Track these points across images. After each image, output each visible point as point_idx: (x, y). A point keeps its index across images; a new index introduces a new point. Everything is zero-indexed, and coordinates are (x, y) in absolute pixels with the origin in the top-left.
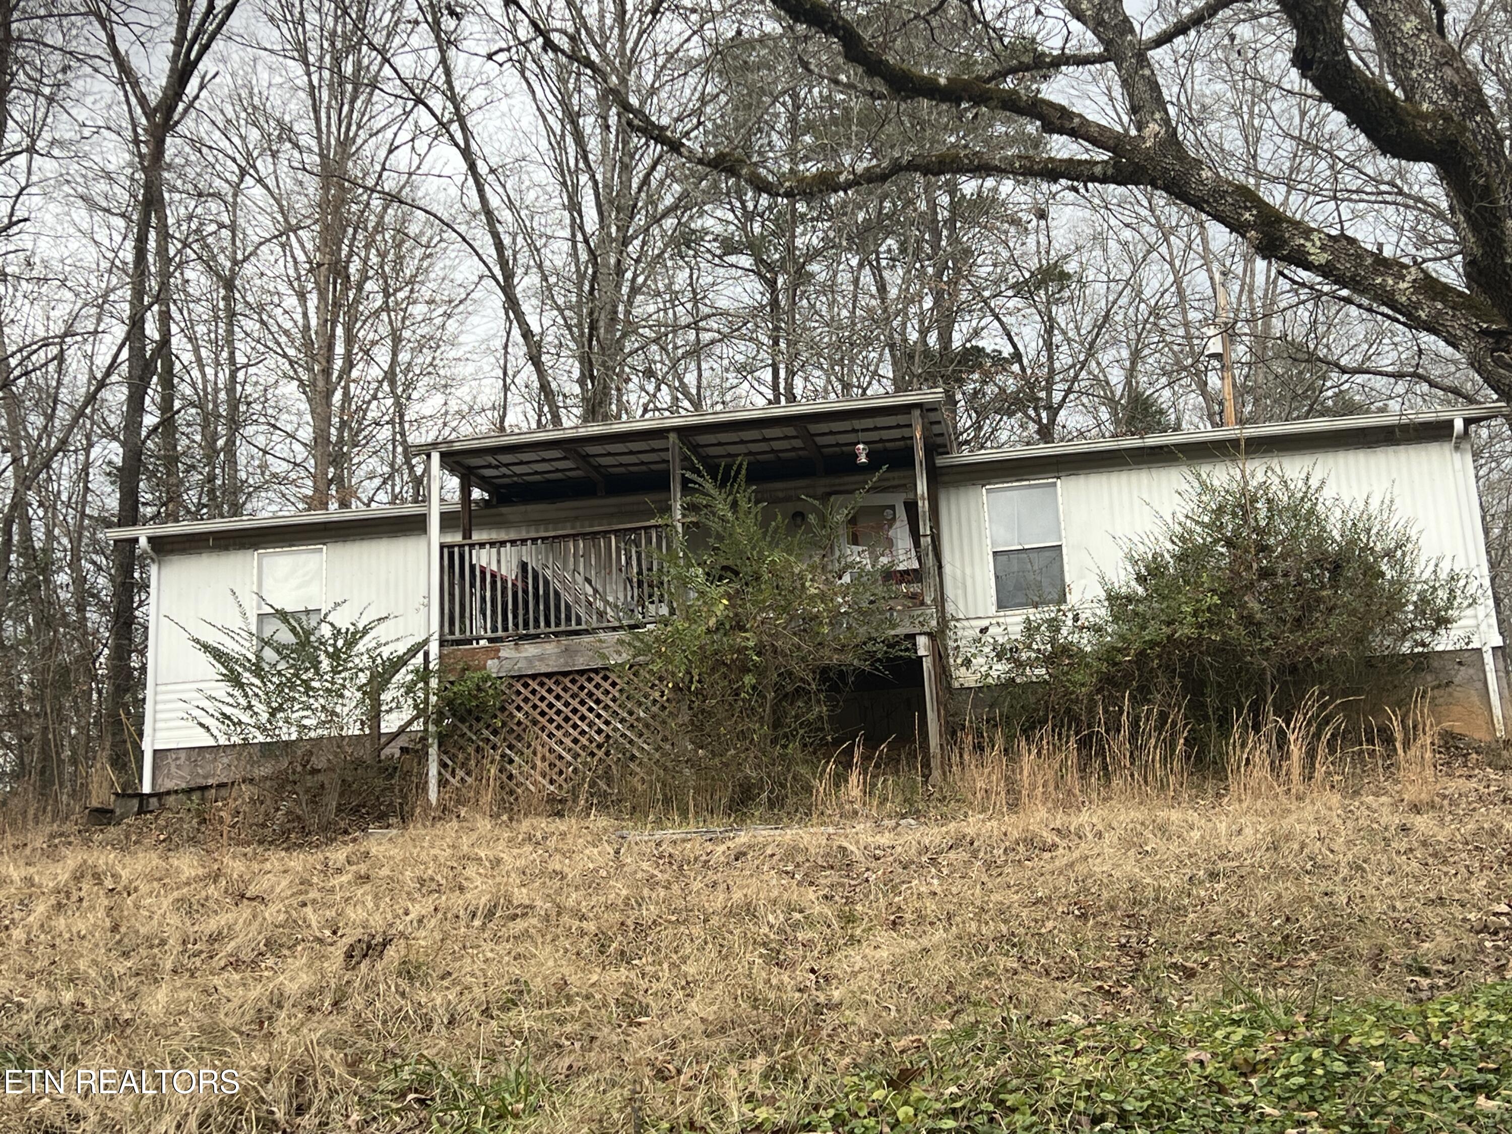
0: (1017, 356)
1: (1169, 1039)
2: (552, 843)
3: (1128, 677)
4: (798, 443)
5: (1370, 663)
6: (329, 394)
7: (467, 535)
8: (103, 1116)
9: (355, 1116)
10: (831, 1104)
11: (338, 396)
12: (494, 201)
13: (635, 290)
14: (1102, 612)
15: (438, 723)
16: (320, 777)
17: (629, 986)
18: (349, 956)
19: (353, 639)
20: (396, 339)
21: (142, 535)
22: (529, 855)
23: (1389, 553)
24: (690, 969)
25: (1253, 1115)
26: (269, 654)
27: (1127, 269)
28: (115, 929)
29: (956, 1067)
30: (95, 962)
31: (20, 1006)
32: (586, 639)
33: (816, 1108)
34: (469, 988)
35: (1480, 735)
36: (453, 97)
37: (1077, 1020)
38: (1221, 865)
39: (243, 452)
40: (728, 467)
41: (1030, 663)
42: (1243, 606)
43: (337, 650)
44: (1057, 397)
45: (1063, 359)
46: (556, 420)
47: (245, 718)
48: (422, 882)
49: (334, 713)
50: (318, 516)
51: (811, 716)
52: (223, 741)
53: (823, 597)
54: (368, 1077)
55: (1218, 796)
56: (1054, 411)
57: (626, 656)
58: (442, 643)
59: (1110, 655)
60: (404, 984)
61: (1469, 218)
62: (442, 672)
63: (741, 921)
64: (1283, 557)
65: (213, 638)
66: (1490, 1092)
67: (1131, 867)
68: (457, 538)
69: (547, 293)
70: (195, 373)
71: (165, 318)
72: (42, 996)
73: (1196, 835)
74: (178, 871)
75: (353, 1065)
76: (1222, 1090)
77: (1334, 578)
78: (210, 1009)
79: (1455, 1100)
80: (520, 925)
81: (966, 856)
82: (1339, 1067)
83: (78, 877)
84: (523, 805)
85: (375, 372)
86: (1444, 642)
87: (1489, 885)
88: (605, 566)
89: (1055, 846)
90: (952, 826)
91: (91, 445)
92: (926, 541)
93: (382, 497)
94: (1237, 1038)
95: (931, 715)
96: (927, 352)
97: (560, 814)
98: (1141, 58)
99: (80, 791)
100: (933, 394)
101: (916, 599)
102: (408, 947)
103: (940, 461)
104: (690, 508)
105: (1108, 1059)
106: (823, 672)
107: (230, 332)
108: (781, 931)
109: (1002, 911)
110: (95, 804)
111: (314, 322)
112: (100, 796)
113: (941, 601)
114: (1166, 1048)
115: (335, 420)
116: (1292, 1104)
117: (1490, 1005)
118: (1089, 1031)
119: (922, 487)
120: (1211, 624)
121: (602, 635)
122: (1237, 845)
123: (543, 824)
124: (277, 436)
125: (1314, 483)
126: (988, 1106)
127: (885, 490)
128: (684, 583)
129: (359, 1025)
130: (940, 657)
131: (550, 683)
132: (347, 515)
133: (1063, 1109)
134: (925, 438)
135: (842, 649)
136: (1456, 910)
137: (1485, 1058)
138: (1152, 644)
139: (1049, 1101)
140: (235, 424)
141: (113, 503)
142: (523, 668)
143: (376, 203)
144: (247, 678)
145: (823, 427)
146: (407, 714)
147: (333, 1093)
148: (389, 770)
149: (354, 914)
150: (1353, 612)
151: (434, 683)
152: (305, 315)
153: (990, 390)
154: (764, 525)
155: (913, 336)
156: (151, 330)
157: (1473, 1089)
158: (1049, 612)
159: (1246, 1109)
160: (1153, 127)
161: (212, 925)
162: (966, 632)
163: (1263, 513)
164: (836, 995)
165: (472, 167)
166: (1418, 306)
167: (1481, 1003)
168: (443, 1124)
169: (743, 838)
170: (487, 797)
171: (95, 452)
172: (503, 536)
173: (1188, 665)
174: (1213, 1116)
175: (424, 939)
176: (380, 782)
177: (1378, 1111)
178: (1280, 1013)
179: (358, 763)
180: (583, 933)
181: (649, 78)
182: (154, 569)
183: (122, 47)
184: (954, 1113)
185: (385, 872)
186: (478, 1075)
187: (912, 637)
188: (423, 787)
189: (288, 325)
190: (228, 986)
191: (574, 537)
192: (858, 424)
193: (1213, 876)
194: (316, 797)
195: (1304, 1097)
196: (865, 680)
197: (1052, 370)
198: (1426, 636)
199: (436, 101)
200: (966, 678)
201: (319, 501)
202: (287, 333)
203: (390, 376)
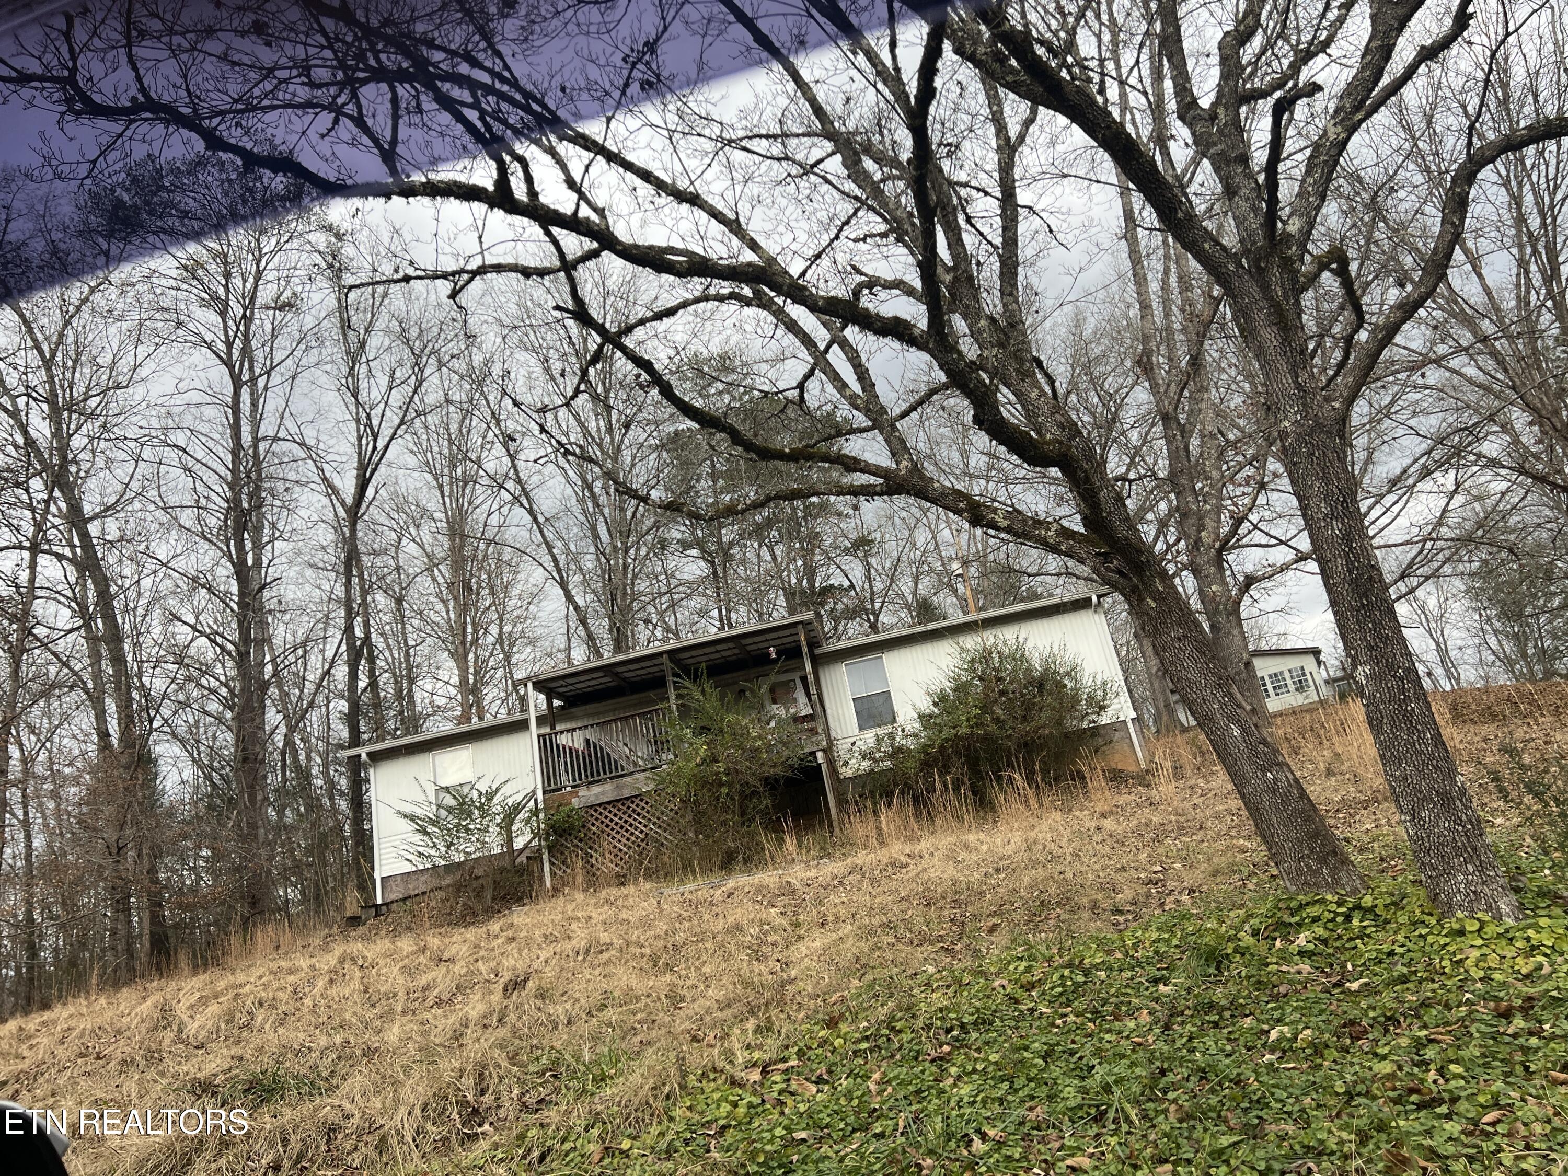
0: (852, 586)
1: (982, 974)
2: (620, 902)
3: (936, 760)
4: (736, 651)
5: (1067, 736)
6: (466, 656)
7: (553, 728)
8: (364, 1113)
9: (516, 1092)
10: (795, 1043)
11: (471, 656)
12: (550, 536)
13: (635, 576)
14: (917, 725)
15: (546, 839)
16: (481, 881)
17: (673, 985)
18: (505, 990)
19: (490, 796)
20: (501, 619)
21: (363, 752)
22: (607, 912)
23: (1068, 674)
24: (707, 969)
25: (1036, 1014)
26: (443, 813)
27: (907, 533)
28: (366, 992)
29: (866, 1010)
30: (355, 1013)
31: (310, 1049)
32: (628, 779)
33: (787, 1047)
34: (578, 1000)
35: (1132, 768)
36: (519, 481)
37: (931, 969)
38: (1001, 864)
39: (418, 695)
40: (696, 670)
41: (882, 759)
42: (993, 712)
43: (482, 805)
44: (877, 606)
45: (878, 585)
46: (599, 655)
47: (433, 852)
48: (546, 937)
49: (484, 842)
50: (465, 728)
51: (762, 807)
52: (421, 867)
53: (760, 737)
54: (522, 1065)
55: (995, 822)
56: (877, 616)
57: (652, 786)
58: (544, 792)
59: (924, 749)
60: (539, 1003)
61: (1079, 494)
62: (546, 808)
63: (734, 936)
64: (1011, 682)
65: (408, 809)
66: (1165, 981)
67: (951, 871)
68: (546, 730)
69: (585, 583)
70: (387, 654)
71: (367, 625)
72: (323, 1041)
73: (985, 847)
74: (401, 949)
75: (512, 1059)
76: (1017, 1002)
77: (1040, 691)
78: (425, 1034)
79: (1147, 989)
80: (605, 956)
81: (859, 877)
82: (1081, 979)
83: (342, 961)
84: (602, 880)
85: (490, 639)
86: (1105, 719)
87: (1149, 856)
88: (634, 735)
89: (907, 865)
90: (849, 860)
91: (329, 702)
92: (815, 698)
93: (503, 711)
94: (1021, 968)
95: (830, 797)
96: (803, 592)
97: (623, 884)
98: (893, 427)
99: (340, 908)
100: (809, 615)
101: (813, 731)
102: (541, 979)
103: (817, 651)
104: (679, 696)
105: (950, 992)
106: (766, 780)
107: (404, 628)
108: (758, 938)
109: (884, 910)
110: (348, 914)
111: (452, 616)
112: (352, 909)
113: (827, 730)
114: (982, 980)
115: (471, 670)
116: (1057, 1005)
117: (1158, 929)
118: (938, 976)
119: (808, 667)
120: (977, 724)
121: (637, 775)
122: (1009, 850)
123: (614, 891)
124: (440, 684)
125: (1021, 640)
126: (885, 1032)
127: (786, 671)
128: (681, 739)
129: (515, 1031)
130: (831, 762)
131: (610, 807)
132: (483, 725)
133: (928, 1027)
134: (807, 640)
135: (774, 766)
136: (1133, 872)
137: (1161, 961)
138: (947, 740)
139: (920, 1023)
140: (412, 681)
141: (345, 734)
142: (593, 800)
143: (482, 546)
144: (431, 829)
145: (750, 641)
146: (528, 837)
147: (501, 1078)
148: (521, 871)
149: (508, 962)
150: (1053, 709)
151: (542, 816)
152: (448, 612)
153: (840, 606)
154: (722, 700)
155: (794, 581)
156: (359, 632)
157: (1156, 981)
158: (888, 729)
159: (1032, 1010)
160: (905, 463)
161: (423, 980)
162: (842, 747)
163: (997, 659)
164: (793, 974)
165: (535, 519)
166: (1060, 543)
167: (1154, 928)
168: (568, 1089)
169: (731, 884)
170: (580, 879)
171: (332, 705)
172: (573, 725)
173: (968, 749)
174: (1013, 1018)
175: (549, 973)
176: (517, 879)
177: (1105, 1002)
178: (1043, 949)
179: (502, 870)
180: (643, 956)
181: (628, 460)
182: (371, 771)
183: (328, 475)
184: (867, 1038)
185: (523, 934)
186: (587, 1056)
187: (813, 753)
188: (541, 880)
189: (437, 619)
190: (435, 1017)
191: (615, 720)
192: (769, 636)
193: (998, 870)
194: (479, 895)
195: (1063, 999)
196: (789, 781)
197: (872, 593)
198: (1094, 717)
199: (510, 485)
200: (846, 772)
201: (465, 717)
202: (437, 624)
203: (500, 640)
